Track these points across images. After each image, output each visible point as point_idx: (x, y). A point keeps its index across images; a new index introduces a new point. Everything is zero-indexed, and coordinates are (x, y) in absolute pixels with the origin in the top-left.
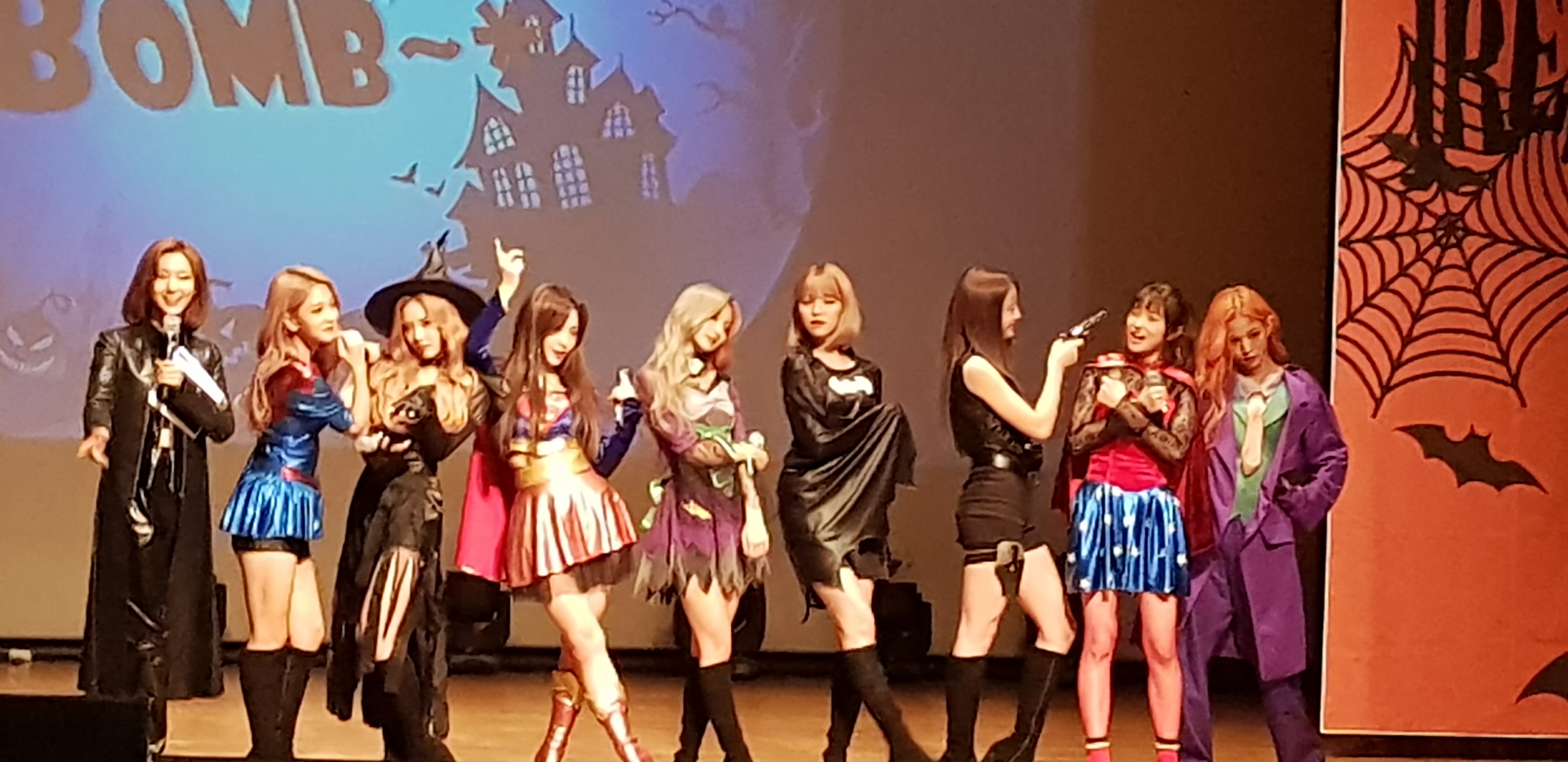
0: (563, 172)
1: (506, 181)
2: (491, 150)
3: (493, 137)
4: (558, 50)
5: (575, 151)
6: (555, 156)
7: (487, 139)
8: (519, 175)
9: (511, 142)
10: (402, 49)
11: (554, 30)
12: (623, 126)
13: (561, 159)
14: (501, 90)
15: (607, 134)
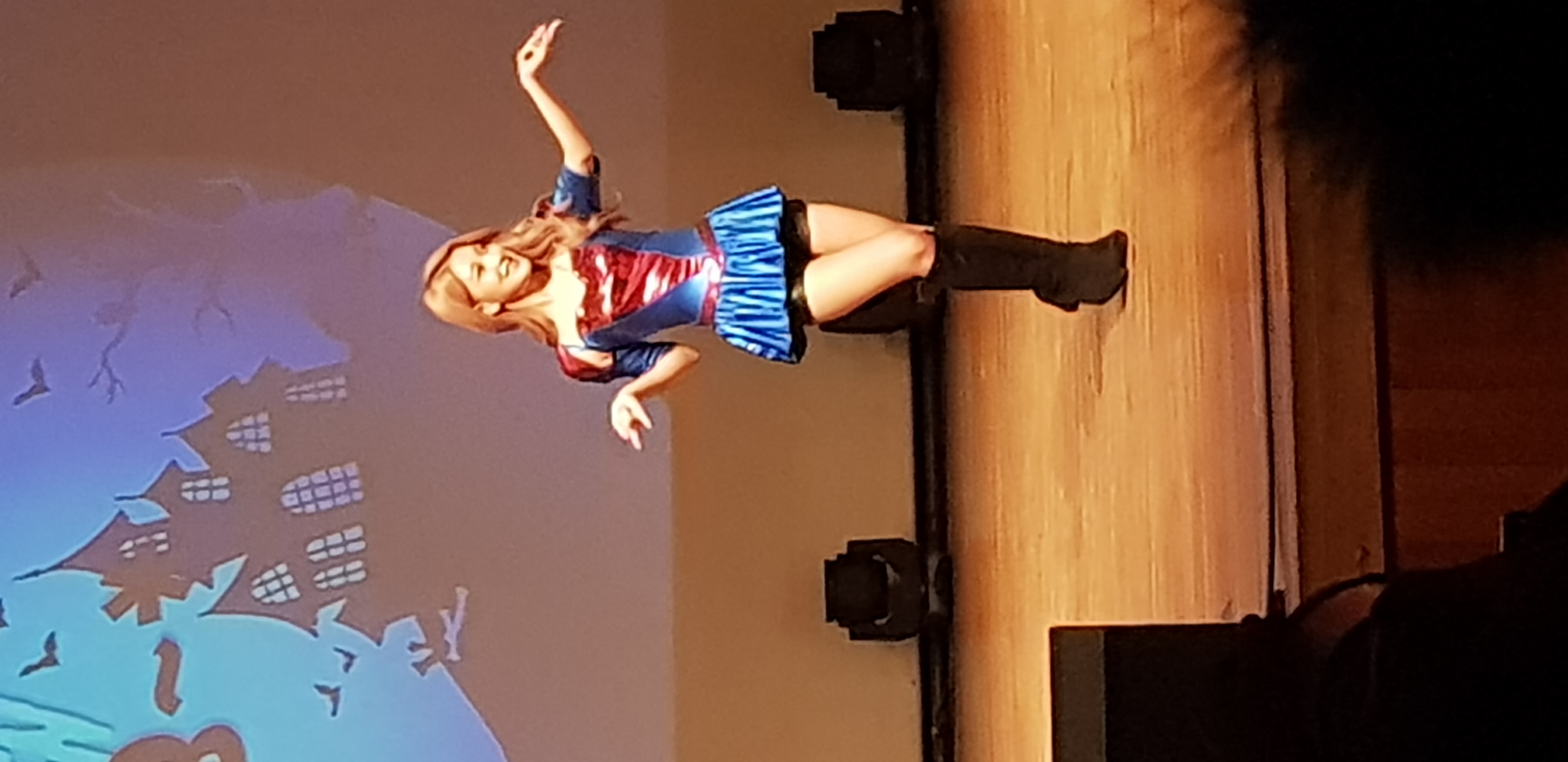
0: (316, 500)
1: (332, 572)
2: (294, 593)
3: (277, 591)
4: (164, 515)
5: (290, 487)
6: (298, 511)
7: (280, 597)
8: (323, 555)
9: (282, 569)
10: (171, 713)
11: (136, 521)
12: (256, 426)
13: (302, 504)
14: (216, 584)
15: (266, 447)
